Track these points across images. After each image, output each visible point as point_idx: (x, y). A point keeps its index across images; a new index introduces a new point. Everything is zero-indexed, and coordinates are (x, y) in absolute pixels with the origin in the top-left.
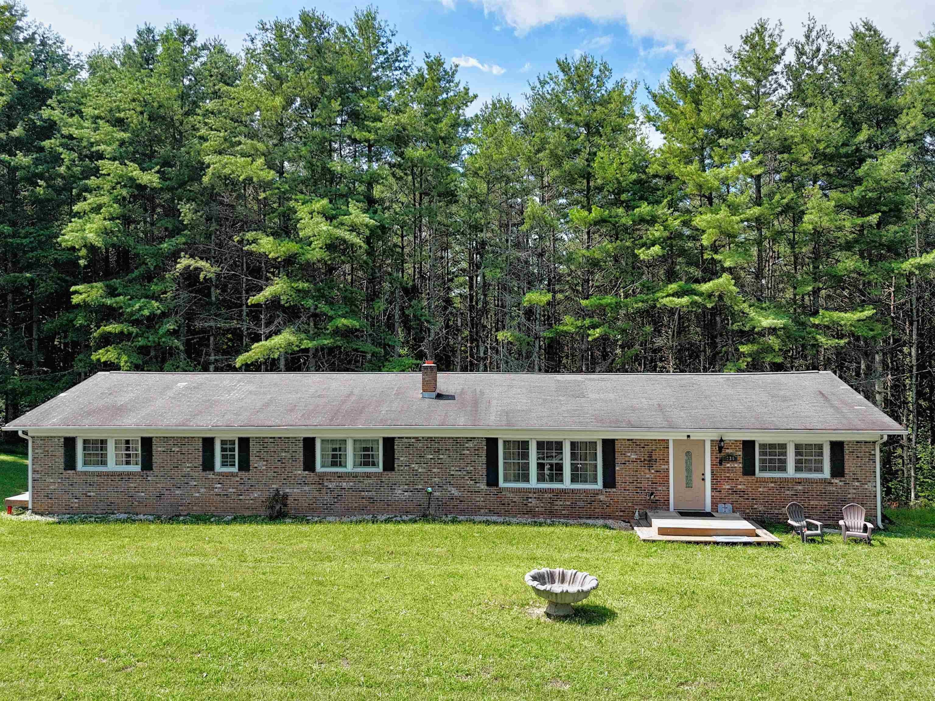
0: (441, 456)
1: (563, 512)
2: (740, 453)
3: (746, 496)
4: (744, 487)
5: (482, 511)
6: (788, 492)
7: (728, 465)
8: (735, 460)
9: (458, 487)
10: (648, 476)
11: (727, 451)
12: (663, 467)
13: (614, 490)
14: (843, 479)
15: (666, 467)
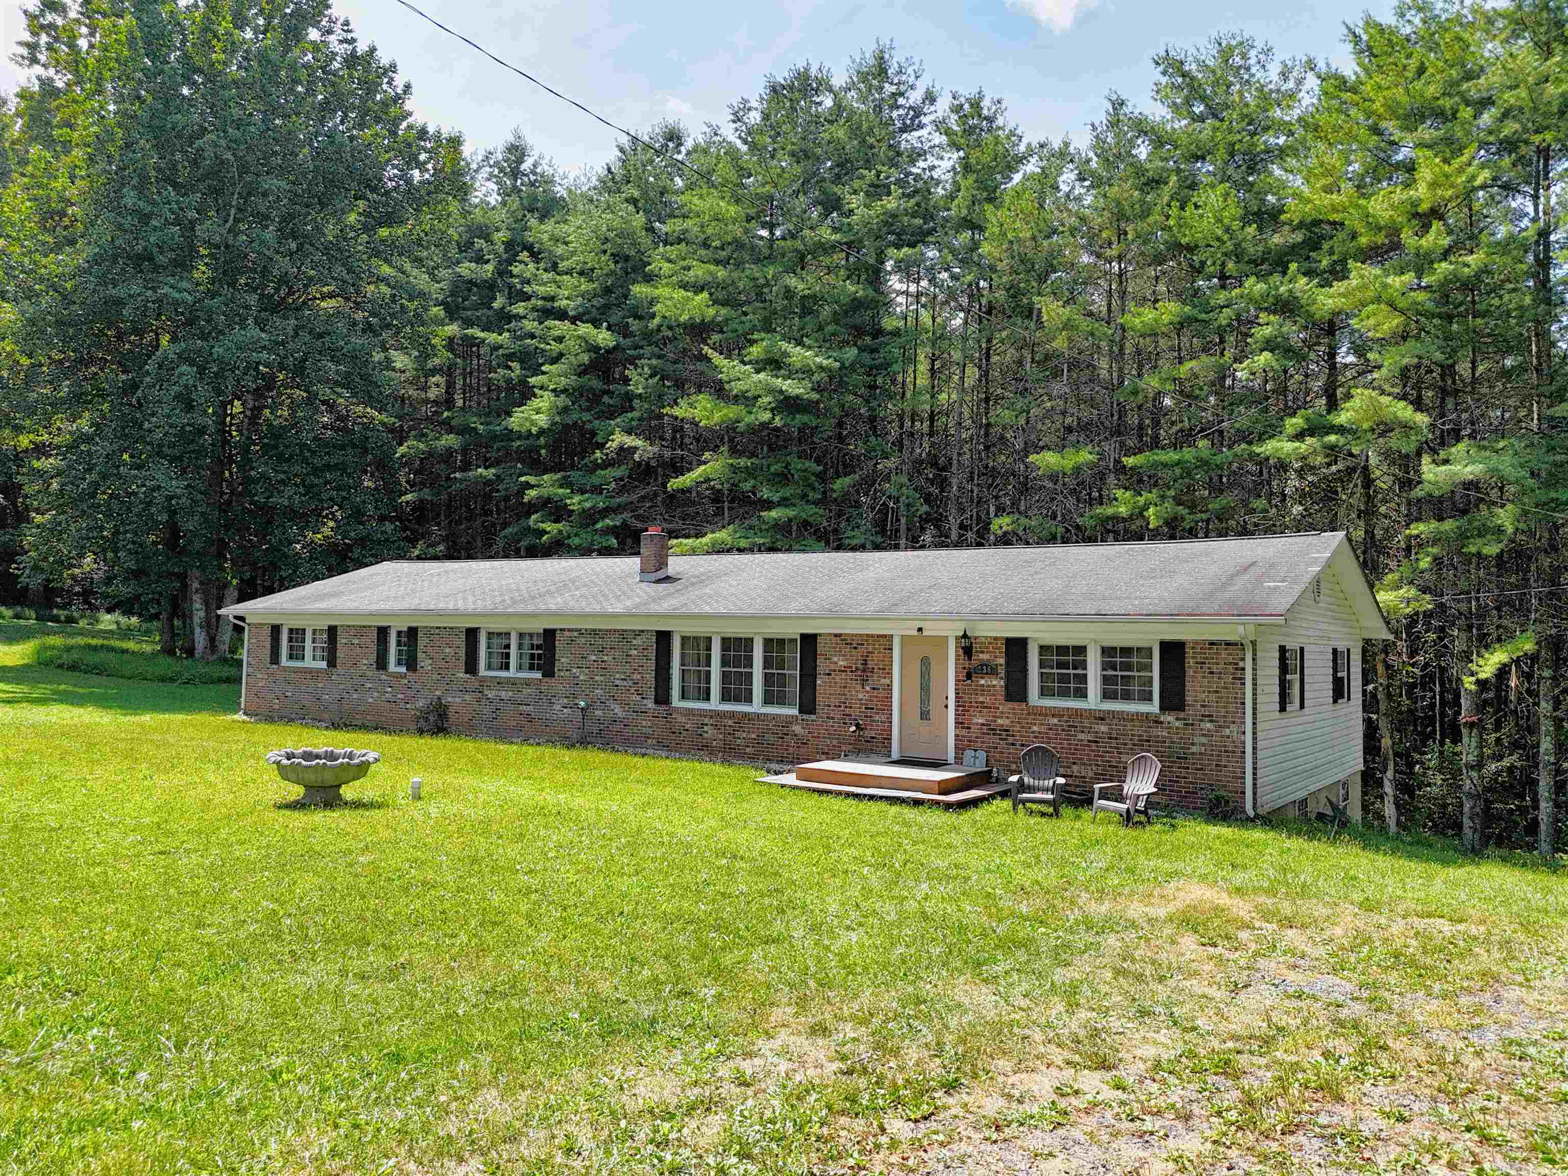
0: (605, 658)
1: (748, 750)
2: (1002, 661)
3: (1011, 740)
4: (1007, 722)
5: (650, 741)
6: (1081, 736)
7: (982, 682)
8: (993, 672)
9: (624, 704)
10: (860, 696)
11: (981, 656)
12: (883, 681)
13: (813, 717)
14: (1182, 715)
15: (887, 681)
